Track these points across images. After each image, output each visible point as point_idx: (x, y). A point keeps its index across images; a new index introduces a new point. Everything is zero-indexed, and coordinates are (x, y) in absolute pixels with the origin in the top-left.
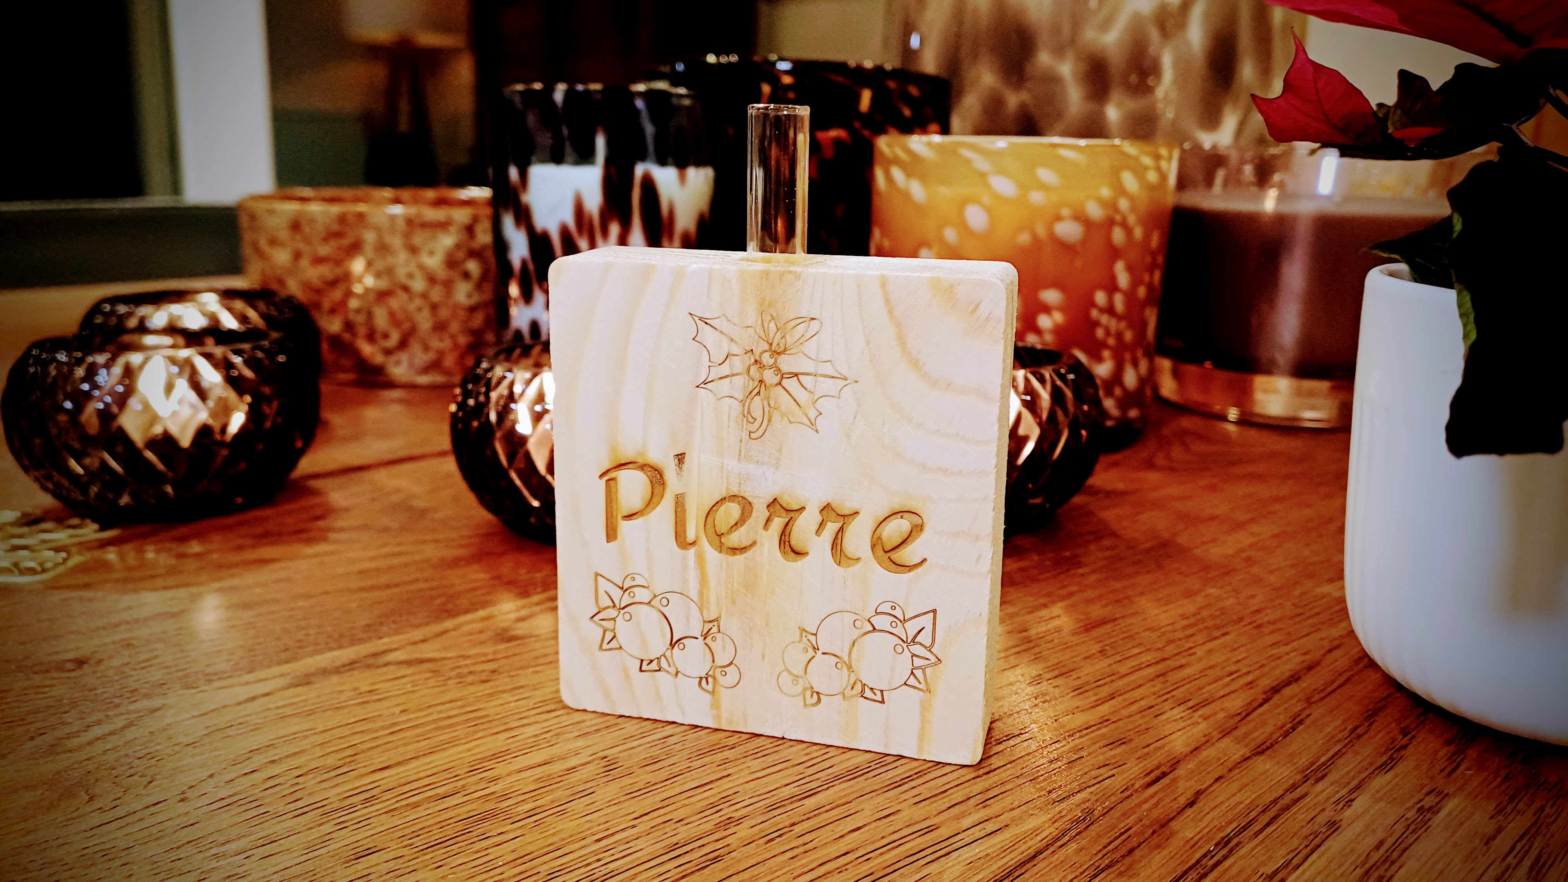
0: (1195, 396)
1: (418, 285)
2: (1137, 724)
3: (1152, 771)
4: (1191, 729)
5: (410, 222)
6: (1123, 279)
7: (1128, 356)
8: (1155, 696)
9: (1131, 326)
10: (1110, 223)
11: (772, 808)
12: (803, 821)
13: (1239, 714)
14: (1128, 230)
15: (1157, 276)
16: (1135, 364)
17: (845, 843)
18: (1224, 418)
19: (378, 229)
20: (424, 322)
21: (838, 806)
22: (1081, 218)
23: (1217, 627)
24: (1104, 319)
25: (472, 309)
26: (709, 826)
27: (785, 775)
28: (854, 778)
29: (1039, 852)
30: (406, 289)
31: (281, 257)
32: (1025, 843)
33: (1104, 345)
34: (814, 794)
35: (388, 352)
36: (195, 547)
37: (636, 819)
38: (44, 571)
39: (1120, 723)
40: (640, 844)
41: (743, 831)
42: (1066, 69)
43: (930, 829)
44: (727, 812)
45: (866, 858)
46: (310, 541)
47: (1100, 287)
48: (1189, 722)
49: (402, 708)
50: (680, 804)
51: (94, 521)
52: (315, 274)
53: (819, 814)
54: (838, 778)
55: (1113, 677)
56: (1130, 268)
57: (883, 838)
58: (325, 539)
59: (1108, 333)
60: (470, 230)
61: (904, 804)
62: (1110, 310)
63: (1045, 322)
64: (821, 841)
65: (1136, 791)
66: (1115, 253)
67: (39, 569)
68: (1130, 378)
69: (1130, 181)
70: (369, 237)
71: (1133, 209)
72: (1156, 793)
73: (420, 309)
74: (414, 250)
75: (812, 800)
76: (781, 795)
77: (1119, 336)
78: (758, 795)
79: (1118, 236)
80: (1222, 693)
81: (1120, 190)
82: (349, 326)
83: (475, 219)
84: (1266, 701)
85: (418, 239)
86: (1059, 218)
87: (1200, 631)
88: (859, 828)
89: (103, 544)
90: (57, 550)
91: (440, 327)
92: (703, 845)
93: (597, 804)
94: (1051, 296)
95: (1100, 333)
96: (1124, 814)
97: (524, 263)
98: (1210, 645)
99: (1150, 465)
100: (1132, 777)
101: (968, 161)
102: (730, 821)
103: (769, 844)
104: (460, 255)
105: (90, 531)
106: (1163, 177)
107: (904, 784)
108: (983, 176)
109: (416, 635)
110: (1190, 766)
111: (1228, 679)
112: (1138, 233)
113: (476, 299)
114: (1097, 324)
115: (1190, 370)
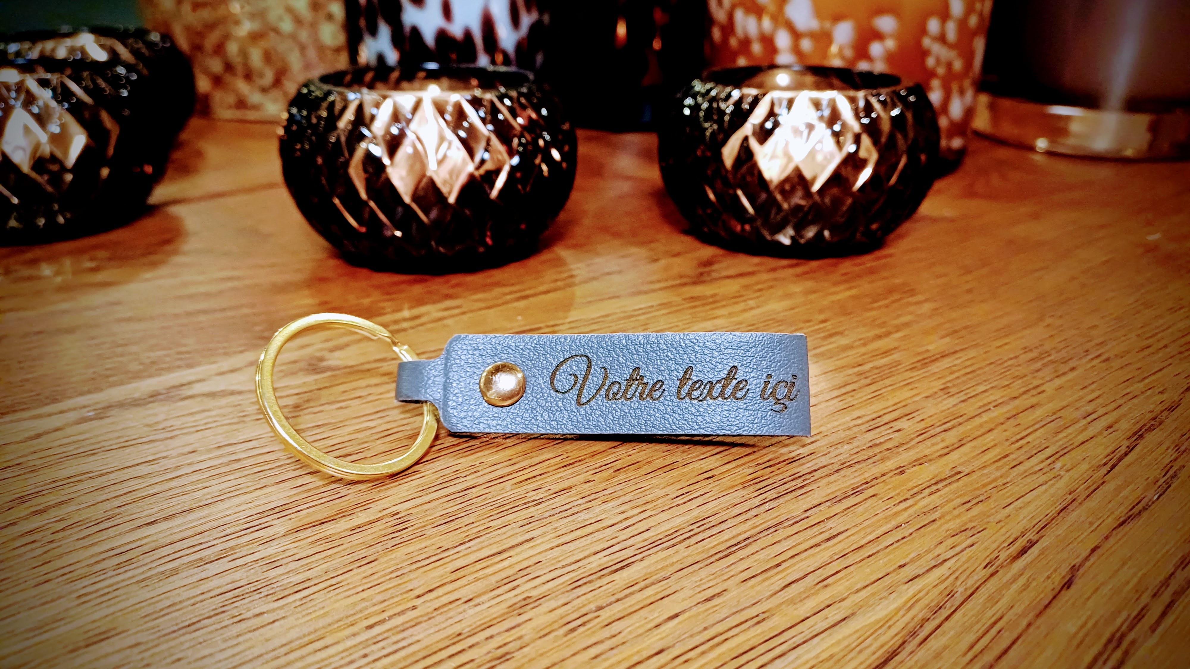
0: (1009, 128)
1: (287, 26)
2: (993, 476)
3: (1016, 539)
4: (1054, 484)
6: (957, 7)
7: (955, 87)
8: (1008, 443)
9: (961, 55)
11: (576, 584)
12: (611, 604)
13: (1105, 464)
15: (988, 5)
16: (962, 94)
17: (659, 637)
18: (1033, 149)
21: (653, 584)
23: (1064, 361)
24: (936, 48)
27: (595, 539)
28: (674, 546)
30: (276, 31)
33: (932, 74)
34: (627, 565)
35: (263, 91)
37: (418, 597)
39: (974, 476)
47: (932, 14)
48: (1050, 475)
50: (471, 578)
52: (195, 18)
53: (632, 594)
54: (655, 544)
55: (960, 420)
57: (706, 629)
59: (938, 61)
61: (729, 582)
62: (942, 39)
63: (876, 49)
64: (630, 632)
65: (1001, 566)
68: (956, 108)
72: (1025, 568)
73: (290, 51)
75: (624, 573)
76: (589, 567)
77: (949, 65)
78: (563, 567)
80: (1081, 438)
82: (229, 66)
84: (1130, 449)
87: (1045, 365)
88: (676, 616)
92: (491, 637)
93: (375, 576)
94: (886, 23)
95: (930, 62)
96: (991, 598)
98: (1058, 382)
100: (994, 546)
102: (527, 603)
103: (570, 636)
107: (731, 554)
110: (1059, 532)
111: (1084, 422)
113: (341, 39)
114: (926, 53)
115: (1006, 103)
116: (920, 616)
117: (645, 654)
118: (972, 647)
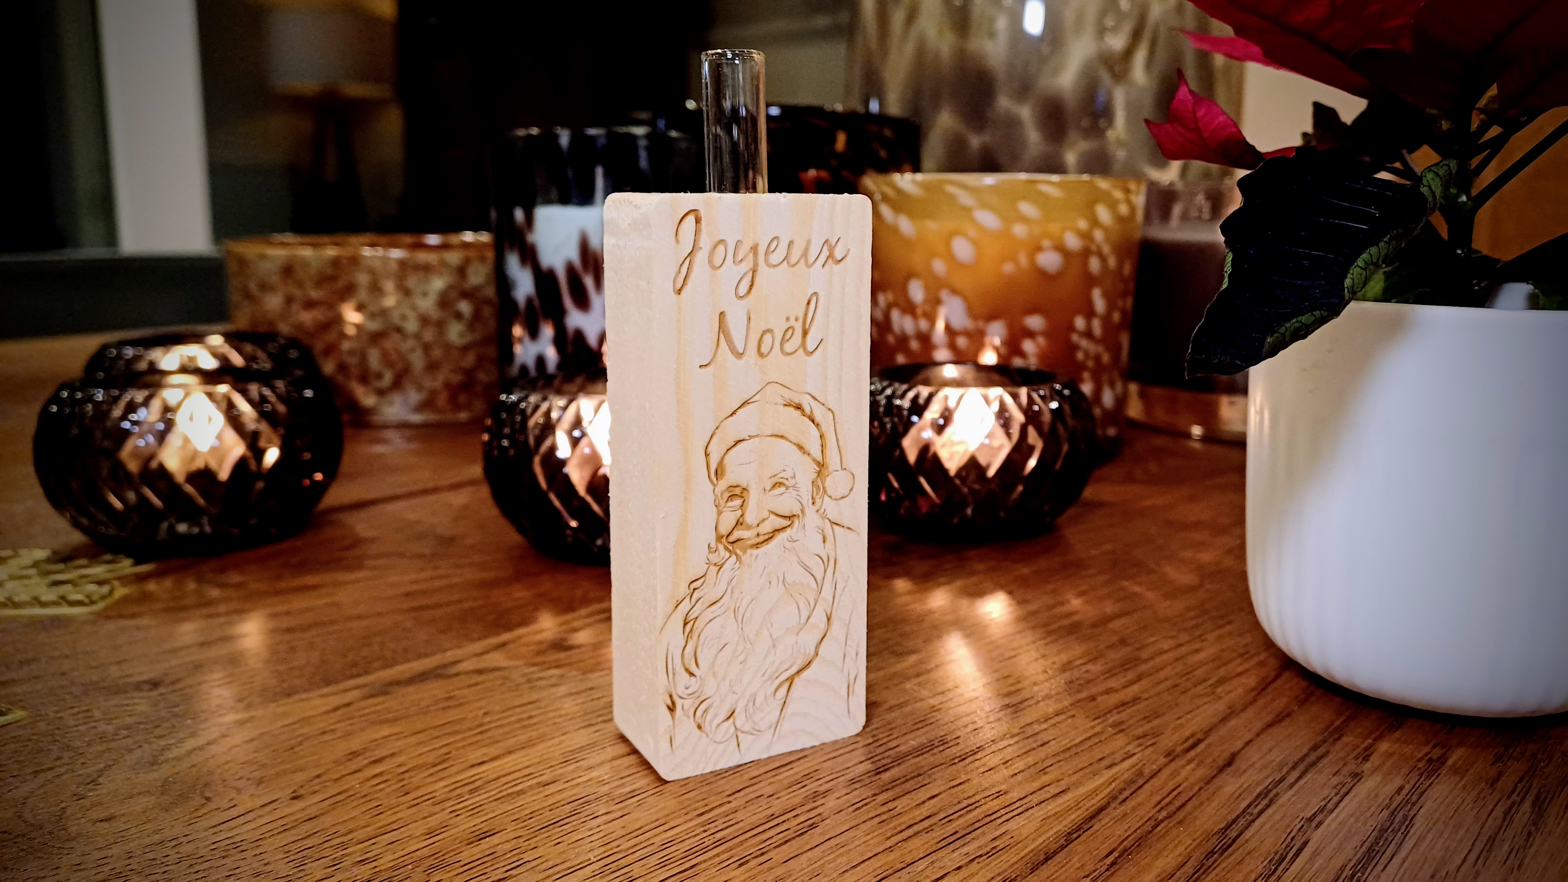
0: (1161, 416)
1: (411, 326)
4: (1215, 703)
5: (402, 263)
6: (1099, 304)
7: (1105, 377)
9: (1108, 349)
10: (1086, 253)
11: (850, 782)
12: (882, 792)
14: (1103, 258)
15: (1129, 302)
16: (1112, 385)
18: (1188, 436)
19: (372, 272)
20: (418, 361)
22: (1060, 248)
23: (1222, 617)
24: (1084, 343)
25: (465, 349)
26: (798, 800)
29: (1101, 810)
30: (399, 330)
31: (274, 302)
32: (1089, 801)
33: (1082, 367)
35: (381, 393)
36: (235, 578)
38: (92, 602)
39: (1151, 700)
40: (740, 816)
41: (831, 803)
42: (1026, 113)
43: (999, 794)
44: (812, 787)
45: (949, 819)
46: (348, 568)
47: (1078, 312)
49: (483, 711)
51: (128, 556)
52: (307, 317)
53: (897, 785)
54: (905, 755)
55: (1136, 662)
56: (1105, 295)
57: (958, 803)
58: (360, 567)
59: (1087, 354)
60: (461, 271)
61: (971, 774)
62: (1088, 334)
63: (1028, 346)
64: (904, 807)
65: (1178, 756)
66: (1090, 281)
67: (87, 601)
68: (1108, 398)
69: (1103, 214)
70: (363, 279)
71: (1107, 240)
72: (1195, 757)
73: (413, 350)
74: (406, 292)
75: (887, 774)
76: (857, 771)
77: (1097, 358)
79: (1094, 264)
80: (1237, 672)
81: (1095, 222)
82: (342, 368)
83: (467, 261)
84: (1278, 678)
85: (412, 282)
86: (1039, 249)
87: (1206, 620)
88: (935, 796)
89: (141, 578)
90: (100, 583)
91: (432, 367)
92: (797, 815)
94: (1035, 322)
95: (1080, 356)
96: (1171, 774)
97: (529, 301)
98: (1218, 632)
99: (1130, 479)
100: (1172, 743)
101: (952, 197)
102: (816, 795)
103: (857, 812)
104: (453, 295)
105: (126, 566)
106: (1133, 208)
108: (968, 210)
109: (478, 646)
110: (1220, 734)
111: (1239, 660)
112: (1112, 262)
113: (468, 338)
114: (1075, 348)
115: (1157, 392)
116: (1119, 787)
117: (918, 820)
118: (1159, 803)
